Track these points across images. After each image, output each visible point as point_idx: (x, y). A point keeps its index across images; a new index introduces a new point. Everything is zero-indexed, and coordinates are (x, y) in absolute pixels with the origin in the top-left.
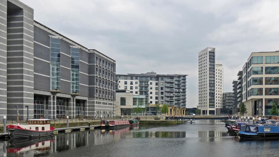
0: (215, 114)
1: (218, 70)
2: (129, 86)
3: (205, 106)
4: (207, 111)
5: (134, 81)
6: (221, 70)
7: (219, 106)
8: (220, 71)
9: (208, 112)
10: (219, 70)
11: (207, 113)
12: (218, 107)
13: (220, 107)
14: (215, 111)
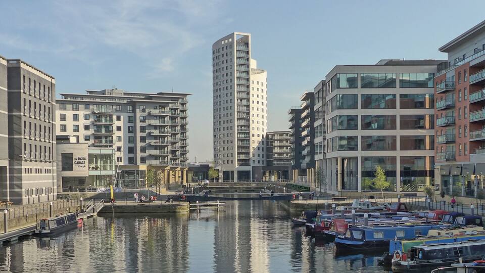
0: (251, 180)
1: (255, 82)
2: (70, 123)
3: (230, 162)
4: (232, 172)
5: (81, 113)
6: (262, 83)
7: (259, 162)
8: (260, 84)
9: (236, 176)
10: (258, 83)
11: (233, 178)
12: (256, 164)
13: (261, 162)
14: (250, 171)
